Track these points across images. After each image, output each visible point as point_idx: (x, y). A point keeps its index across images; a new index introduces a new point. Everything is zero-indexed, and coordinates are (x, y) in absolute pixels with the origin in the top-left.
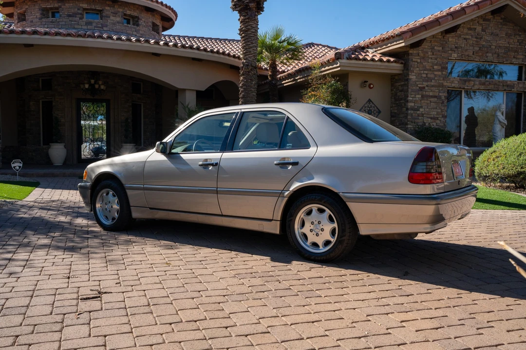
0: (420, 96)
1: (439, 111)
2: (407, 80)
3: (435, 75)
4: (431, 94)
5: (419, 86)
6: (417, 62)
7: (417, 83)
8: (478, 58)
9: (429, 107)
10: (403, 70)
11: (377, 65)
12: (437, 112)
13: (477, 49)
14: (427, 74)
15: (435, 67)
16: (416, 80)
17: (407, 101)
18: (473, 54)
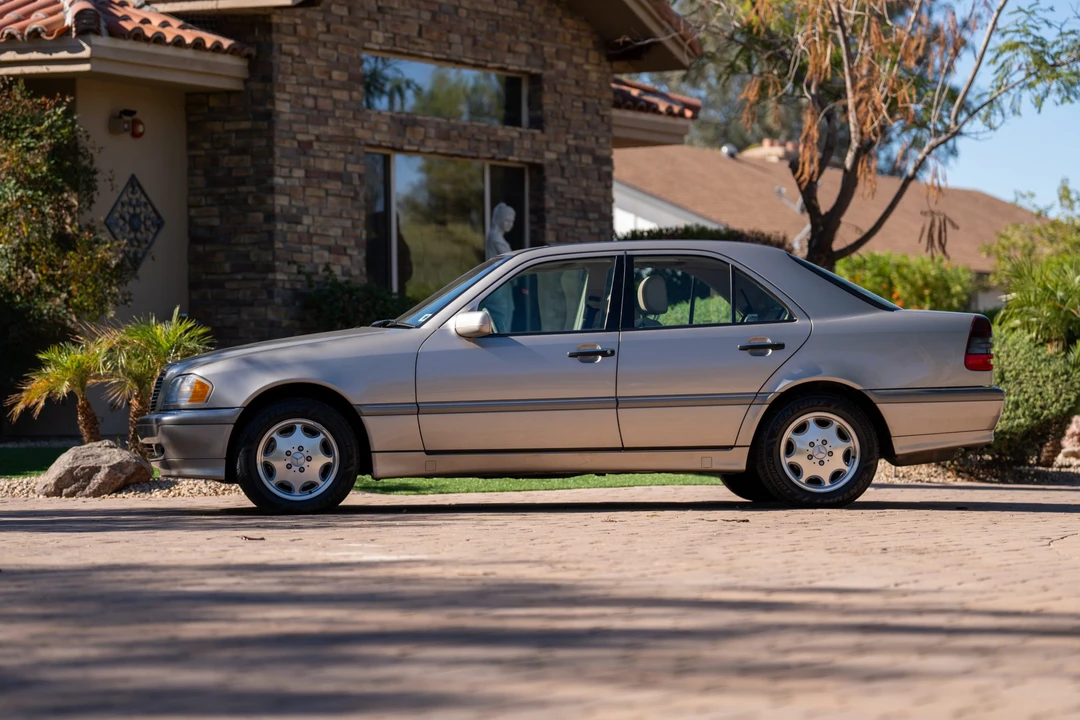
0: (299, 173)
1: (348, 224)
2: (269, 116)
3: (335, 102)
4: (326, 165)
5: (300, 137)
6: (291, 54)
7: (296, 127)
8: (429, 47)
9: (325, 212)
10: (245, 81)
11: (184, 60)
12: (344, 228)
13: (426, 16)
14: (315, 98)
15: (336, 74)
16: (292, 117)
17: (272, 190)
18: (420, 34)
